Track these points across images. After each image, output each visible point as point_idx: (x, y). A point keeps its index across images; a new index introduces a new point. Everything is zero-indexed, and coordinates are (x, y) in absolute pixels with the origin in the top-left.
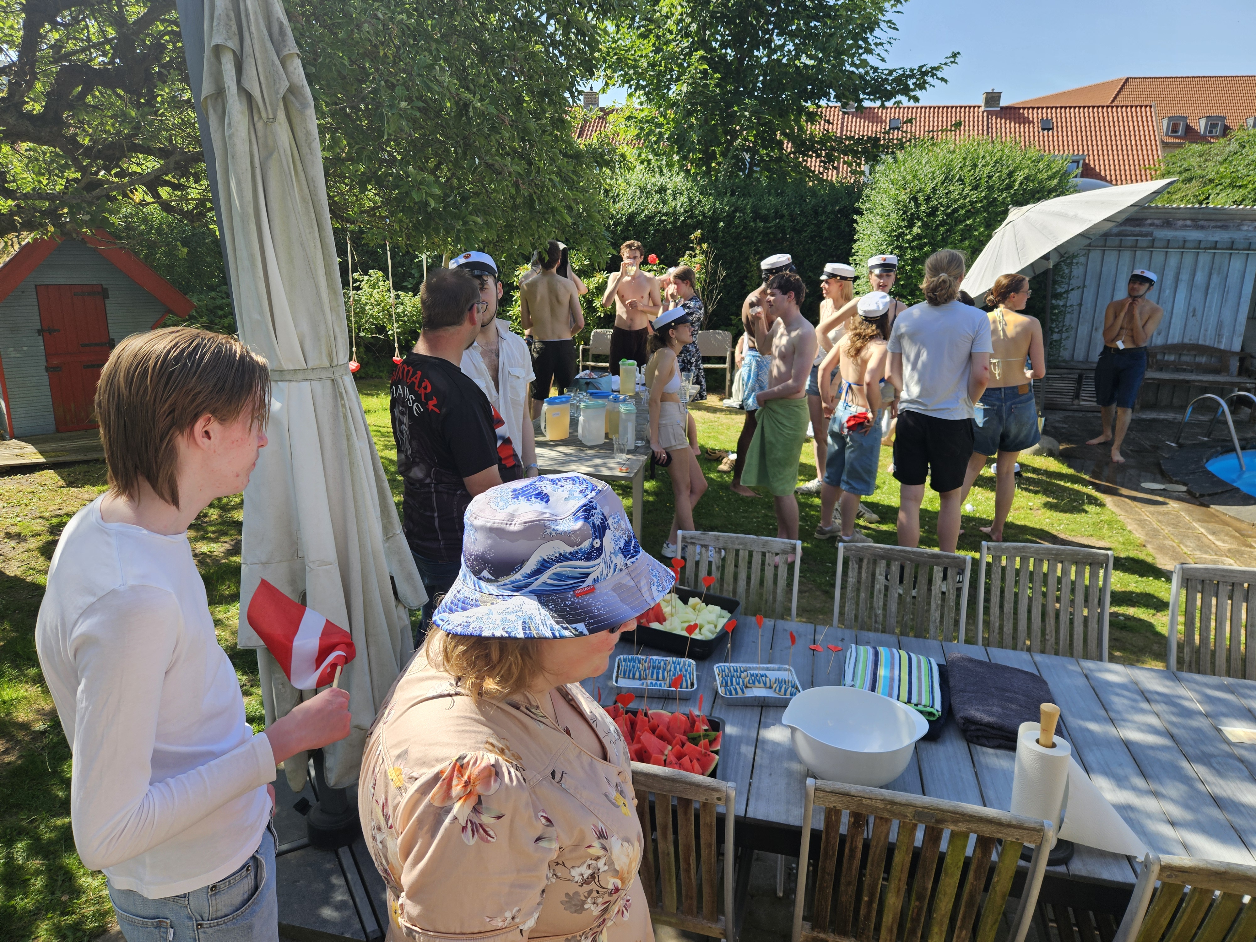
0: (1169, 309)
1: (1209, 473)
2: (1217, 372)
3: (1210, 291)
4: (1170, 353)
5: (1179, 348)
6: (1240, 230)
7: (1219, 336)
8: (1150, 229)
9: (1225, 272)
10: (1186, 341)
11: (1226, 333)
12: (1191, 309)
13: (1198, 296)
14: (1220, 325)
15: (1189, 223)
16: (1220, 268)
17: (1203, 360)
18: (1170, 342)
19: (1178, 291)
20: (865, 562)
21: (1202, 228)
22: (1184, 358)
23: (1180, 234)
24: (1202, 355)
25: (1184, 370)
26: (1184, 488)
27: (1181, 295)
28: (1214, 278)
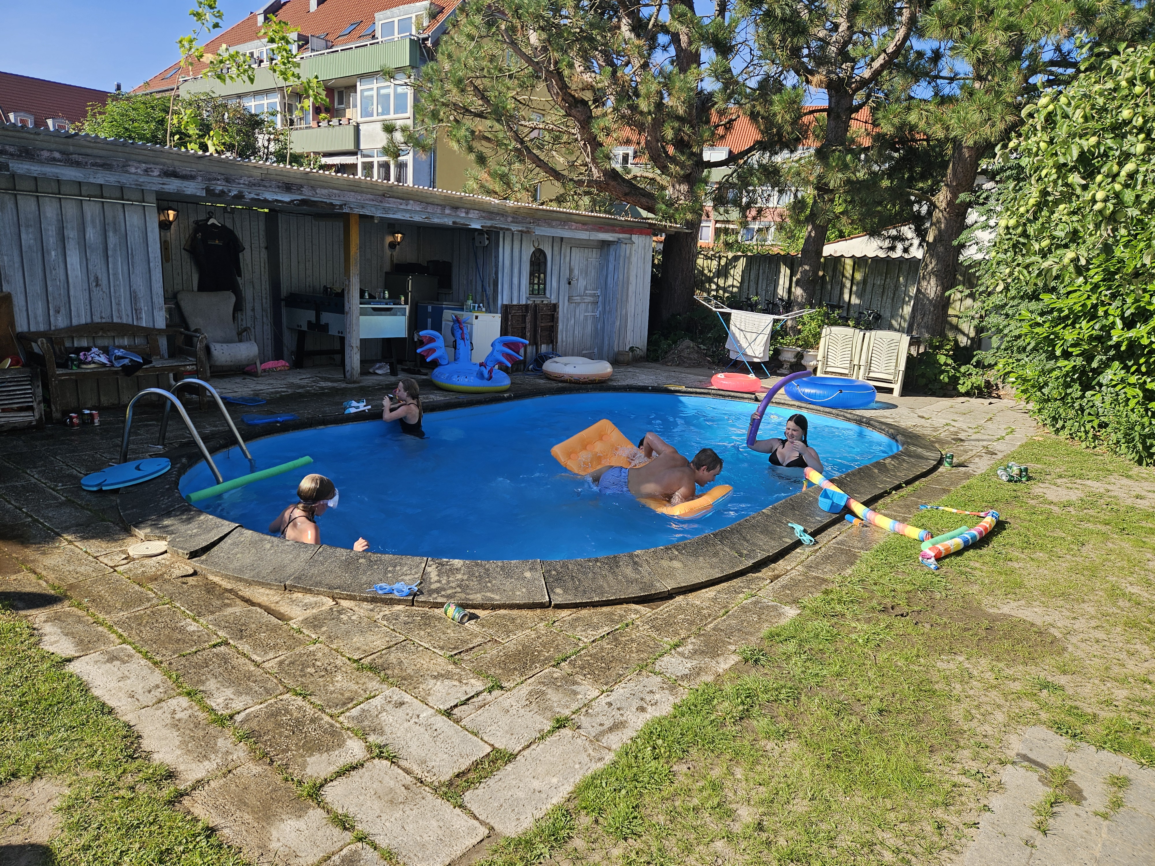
0: (63, 278)
3: (110, 253)
4: (81, 337)
5: (91, 329)
6: (127, 172)
7: (136, 310)
8: (3, 159)
9: (123, 229)
10: (97, 320)
11: (143, 305)
12: (92, 278)
13: (96, 260)
14: (134, 298)
15: (57, 155)
16: (115, 224)
18: (75, 322)
19: (68, 253)
21: (77, 164)
24: (123, 337)
27: (74, 259)
28: (111, 234)
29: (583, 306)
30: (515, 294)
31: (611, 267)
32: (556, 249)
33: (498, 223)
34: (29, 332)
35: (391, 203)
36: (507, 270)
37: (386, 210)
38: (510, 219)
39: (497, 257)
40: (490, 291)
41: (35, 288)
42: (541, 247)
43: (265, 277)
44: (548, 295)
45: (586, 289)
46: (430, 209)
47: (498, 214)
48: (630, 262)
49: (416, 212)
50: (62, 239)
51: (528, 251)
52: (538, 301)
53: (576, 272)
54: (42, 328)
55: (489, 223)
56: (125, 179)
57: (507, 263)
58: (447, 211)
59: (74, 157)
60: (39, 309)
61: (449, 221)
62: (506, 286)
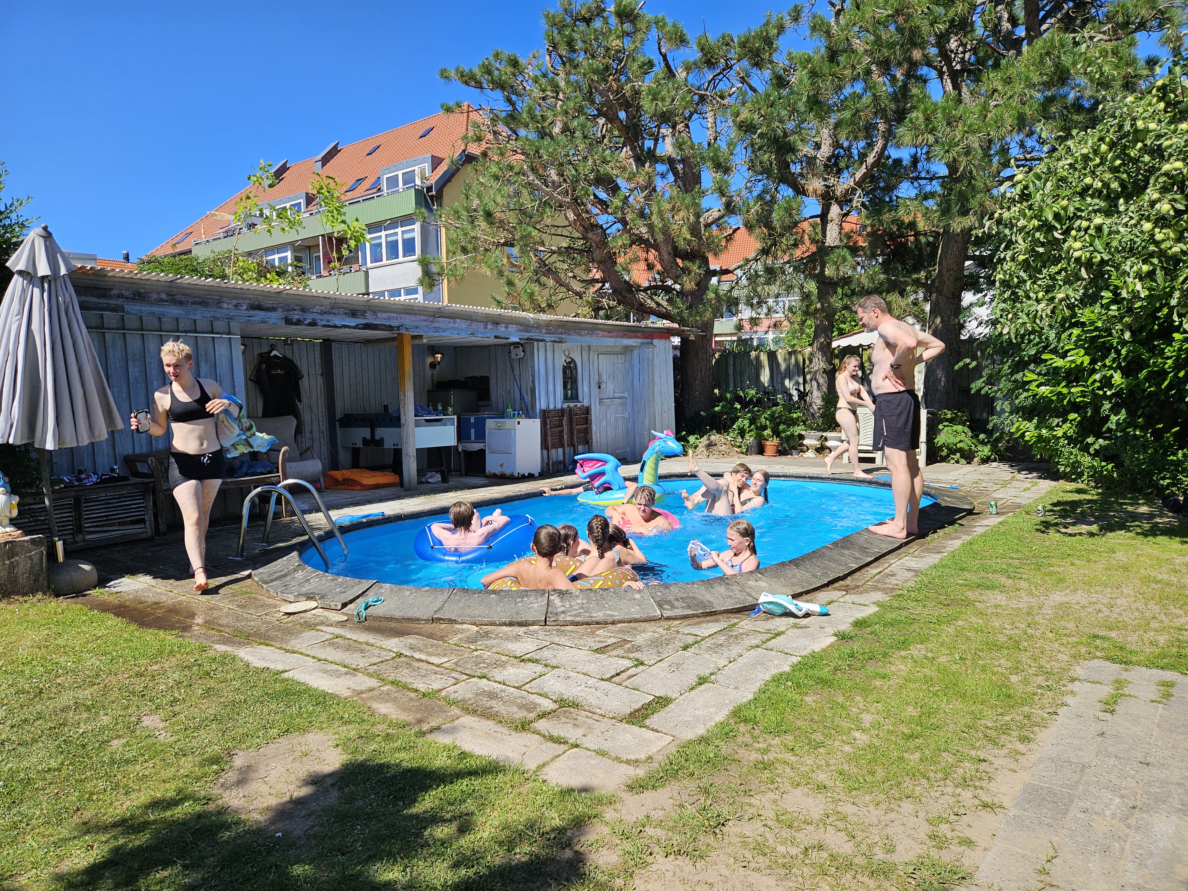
8: (119, 302)
15: (164, 296)
21: (180, 303)
23: (156, 309)
29: (613, 408)
30: (552, 400)
31: (636, 370)
32: (585, 356)
33: (533, 335)
35: (442, 323)
36: (542, 379)
37: (437, 329)
38: (544, 331)
39: (533, 367)
40: (528, 399)
42: (571, 356)
43: (322, 401)
44: (580, 399)
45: (614, 392)
46: (474, 326)
47: (533, 327)
48: (653, 365)
49: (462, 329)
51: (561, 362)
52: (572, 405)
53: (604, 377)
55: (524, 336)
56: (219, 314)
57: (542, 369)
58: (490, 326)
59: (179, 297)
62: (543, 393)
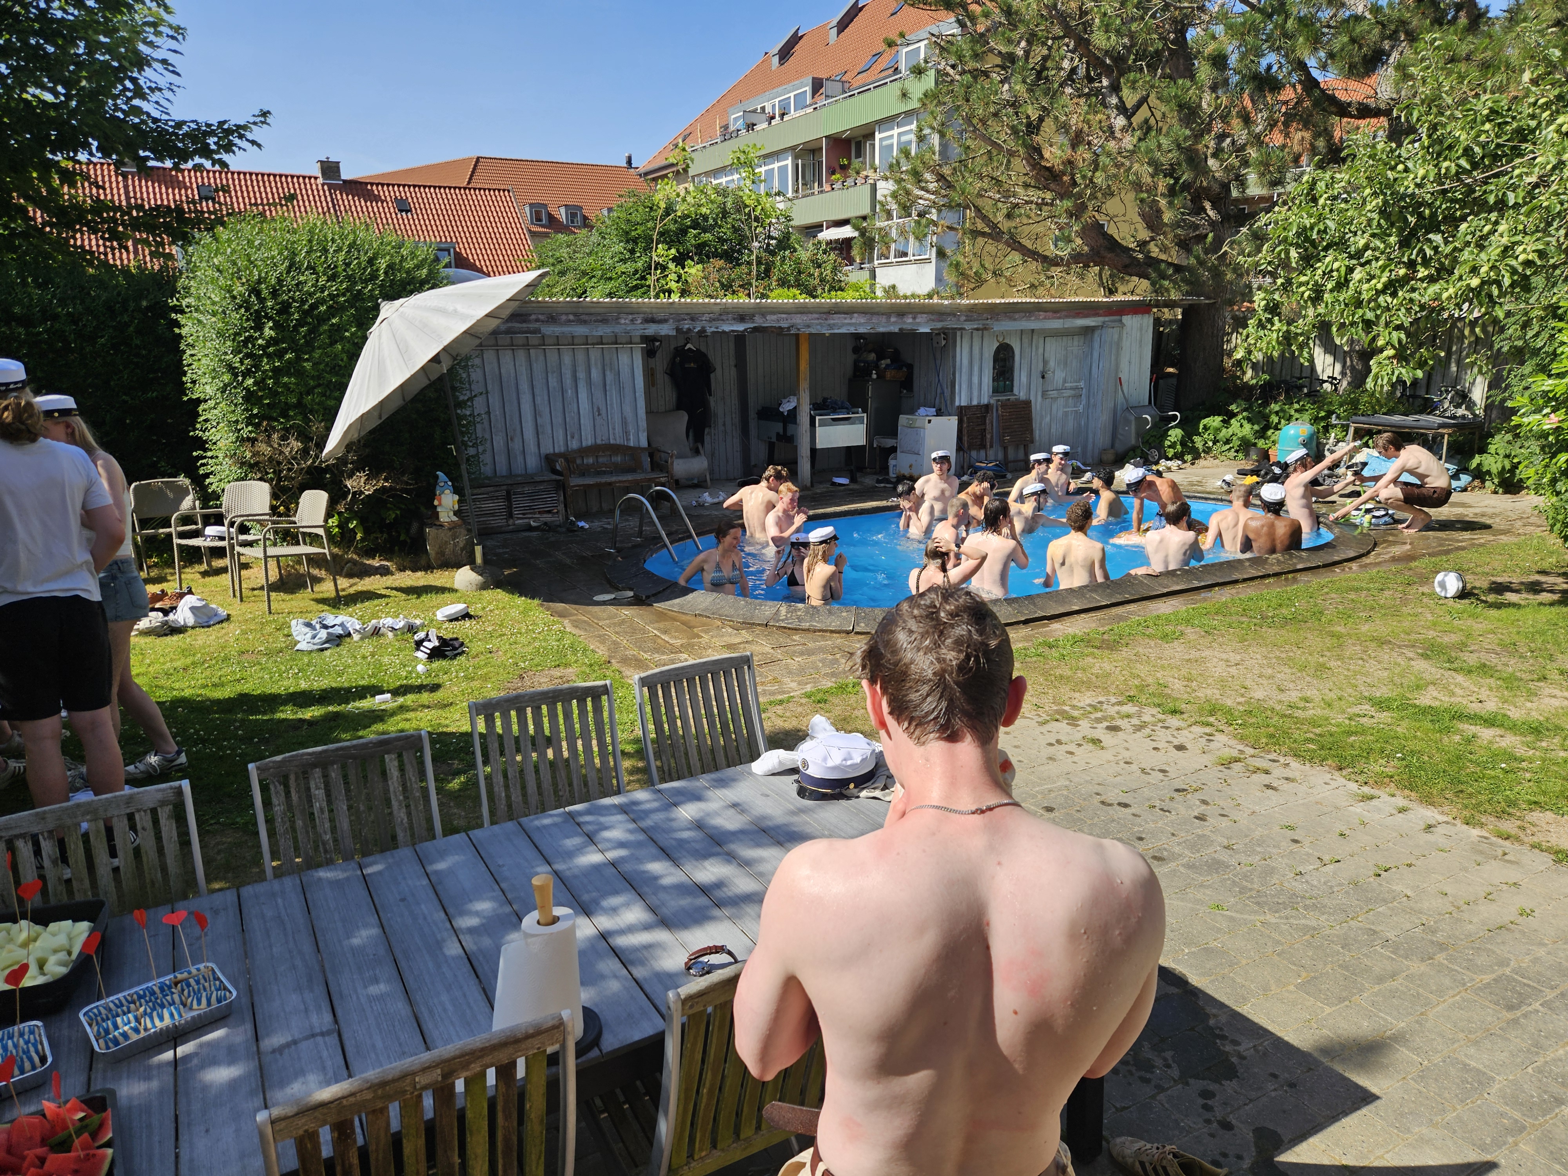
0: (576, 410)
1: (649, 572)
2: (632, 470)
3: (608, 388)
4: (587, 456)
5: (594, 449)
6: (618, 323)
7: (626, 433)
8: (537, 325)
9: (616, 368)
10: (599, 442)
11: (631, 430)
12: (595, 409)
13: (598, 394)
14: (624, 422)
15: (572, 317)
16: (611, 364)
17: (618, 459)
18: (584, 444)
19: (579, 390)
20: (292, 778)
21: (585, 322)
22: (601, 460)
23: (567, 329)
24: (616, 455)
25: (604, 473)
26: (631, 594)
27: (583, 395)
28: (608, 373)
29: (1061, 401)
30: (976, 394)
31: (1096, 355)
32: (1026, 340)
33: (950, 323)
34: (555, 454)
35: (836, 319)
36: (965, 370)
37: (831, 327)
38: (963, 318)
39: (954, 357)
40: (947, 393)
41: (558, 419)
42: (1007, 341)
43: (735, 393)
44: (1016, 391)
45: (1065, 381)
46: (875, 320)
47: (949, 314)
48: (1120, 348)
49: (860, 324)
50: (575, 380)
51: (991, 347)
52: (1003, 398)
53: (1052, 364)
54: (563, 450)
55: (939, 325)
56: (618, 329)
57: (965, 362)
58: (893, 319)
59: (583, 317)
60: (560, 435)
61: (895, 329)
62: (964, 386)
